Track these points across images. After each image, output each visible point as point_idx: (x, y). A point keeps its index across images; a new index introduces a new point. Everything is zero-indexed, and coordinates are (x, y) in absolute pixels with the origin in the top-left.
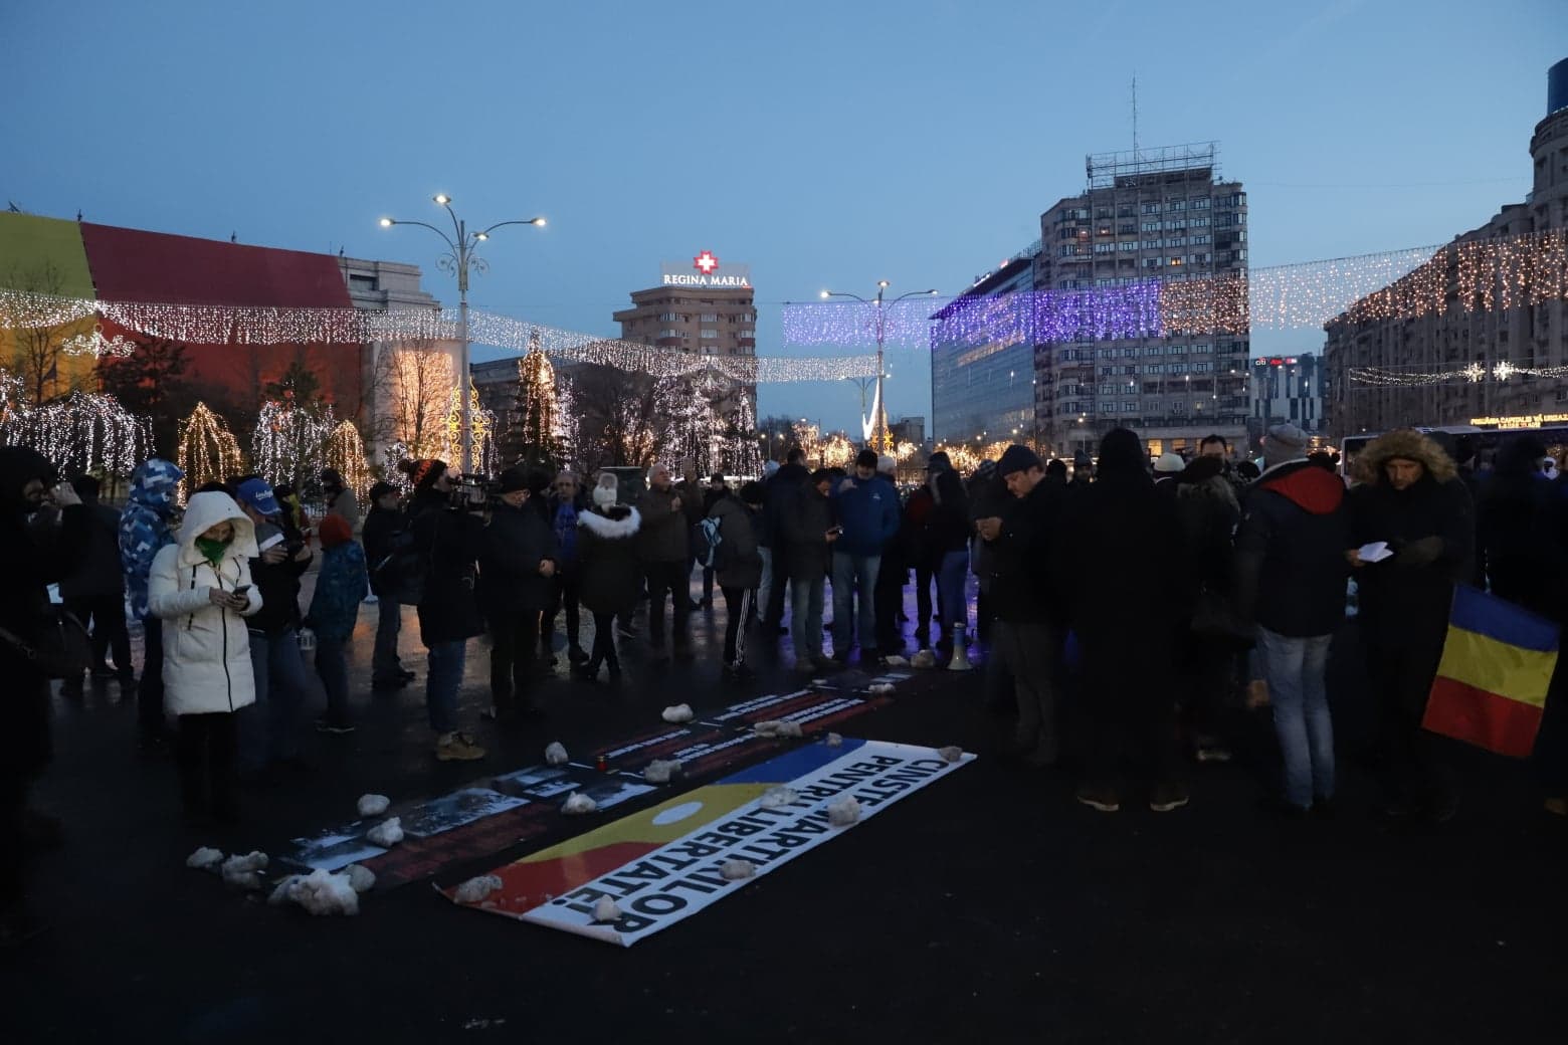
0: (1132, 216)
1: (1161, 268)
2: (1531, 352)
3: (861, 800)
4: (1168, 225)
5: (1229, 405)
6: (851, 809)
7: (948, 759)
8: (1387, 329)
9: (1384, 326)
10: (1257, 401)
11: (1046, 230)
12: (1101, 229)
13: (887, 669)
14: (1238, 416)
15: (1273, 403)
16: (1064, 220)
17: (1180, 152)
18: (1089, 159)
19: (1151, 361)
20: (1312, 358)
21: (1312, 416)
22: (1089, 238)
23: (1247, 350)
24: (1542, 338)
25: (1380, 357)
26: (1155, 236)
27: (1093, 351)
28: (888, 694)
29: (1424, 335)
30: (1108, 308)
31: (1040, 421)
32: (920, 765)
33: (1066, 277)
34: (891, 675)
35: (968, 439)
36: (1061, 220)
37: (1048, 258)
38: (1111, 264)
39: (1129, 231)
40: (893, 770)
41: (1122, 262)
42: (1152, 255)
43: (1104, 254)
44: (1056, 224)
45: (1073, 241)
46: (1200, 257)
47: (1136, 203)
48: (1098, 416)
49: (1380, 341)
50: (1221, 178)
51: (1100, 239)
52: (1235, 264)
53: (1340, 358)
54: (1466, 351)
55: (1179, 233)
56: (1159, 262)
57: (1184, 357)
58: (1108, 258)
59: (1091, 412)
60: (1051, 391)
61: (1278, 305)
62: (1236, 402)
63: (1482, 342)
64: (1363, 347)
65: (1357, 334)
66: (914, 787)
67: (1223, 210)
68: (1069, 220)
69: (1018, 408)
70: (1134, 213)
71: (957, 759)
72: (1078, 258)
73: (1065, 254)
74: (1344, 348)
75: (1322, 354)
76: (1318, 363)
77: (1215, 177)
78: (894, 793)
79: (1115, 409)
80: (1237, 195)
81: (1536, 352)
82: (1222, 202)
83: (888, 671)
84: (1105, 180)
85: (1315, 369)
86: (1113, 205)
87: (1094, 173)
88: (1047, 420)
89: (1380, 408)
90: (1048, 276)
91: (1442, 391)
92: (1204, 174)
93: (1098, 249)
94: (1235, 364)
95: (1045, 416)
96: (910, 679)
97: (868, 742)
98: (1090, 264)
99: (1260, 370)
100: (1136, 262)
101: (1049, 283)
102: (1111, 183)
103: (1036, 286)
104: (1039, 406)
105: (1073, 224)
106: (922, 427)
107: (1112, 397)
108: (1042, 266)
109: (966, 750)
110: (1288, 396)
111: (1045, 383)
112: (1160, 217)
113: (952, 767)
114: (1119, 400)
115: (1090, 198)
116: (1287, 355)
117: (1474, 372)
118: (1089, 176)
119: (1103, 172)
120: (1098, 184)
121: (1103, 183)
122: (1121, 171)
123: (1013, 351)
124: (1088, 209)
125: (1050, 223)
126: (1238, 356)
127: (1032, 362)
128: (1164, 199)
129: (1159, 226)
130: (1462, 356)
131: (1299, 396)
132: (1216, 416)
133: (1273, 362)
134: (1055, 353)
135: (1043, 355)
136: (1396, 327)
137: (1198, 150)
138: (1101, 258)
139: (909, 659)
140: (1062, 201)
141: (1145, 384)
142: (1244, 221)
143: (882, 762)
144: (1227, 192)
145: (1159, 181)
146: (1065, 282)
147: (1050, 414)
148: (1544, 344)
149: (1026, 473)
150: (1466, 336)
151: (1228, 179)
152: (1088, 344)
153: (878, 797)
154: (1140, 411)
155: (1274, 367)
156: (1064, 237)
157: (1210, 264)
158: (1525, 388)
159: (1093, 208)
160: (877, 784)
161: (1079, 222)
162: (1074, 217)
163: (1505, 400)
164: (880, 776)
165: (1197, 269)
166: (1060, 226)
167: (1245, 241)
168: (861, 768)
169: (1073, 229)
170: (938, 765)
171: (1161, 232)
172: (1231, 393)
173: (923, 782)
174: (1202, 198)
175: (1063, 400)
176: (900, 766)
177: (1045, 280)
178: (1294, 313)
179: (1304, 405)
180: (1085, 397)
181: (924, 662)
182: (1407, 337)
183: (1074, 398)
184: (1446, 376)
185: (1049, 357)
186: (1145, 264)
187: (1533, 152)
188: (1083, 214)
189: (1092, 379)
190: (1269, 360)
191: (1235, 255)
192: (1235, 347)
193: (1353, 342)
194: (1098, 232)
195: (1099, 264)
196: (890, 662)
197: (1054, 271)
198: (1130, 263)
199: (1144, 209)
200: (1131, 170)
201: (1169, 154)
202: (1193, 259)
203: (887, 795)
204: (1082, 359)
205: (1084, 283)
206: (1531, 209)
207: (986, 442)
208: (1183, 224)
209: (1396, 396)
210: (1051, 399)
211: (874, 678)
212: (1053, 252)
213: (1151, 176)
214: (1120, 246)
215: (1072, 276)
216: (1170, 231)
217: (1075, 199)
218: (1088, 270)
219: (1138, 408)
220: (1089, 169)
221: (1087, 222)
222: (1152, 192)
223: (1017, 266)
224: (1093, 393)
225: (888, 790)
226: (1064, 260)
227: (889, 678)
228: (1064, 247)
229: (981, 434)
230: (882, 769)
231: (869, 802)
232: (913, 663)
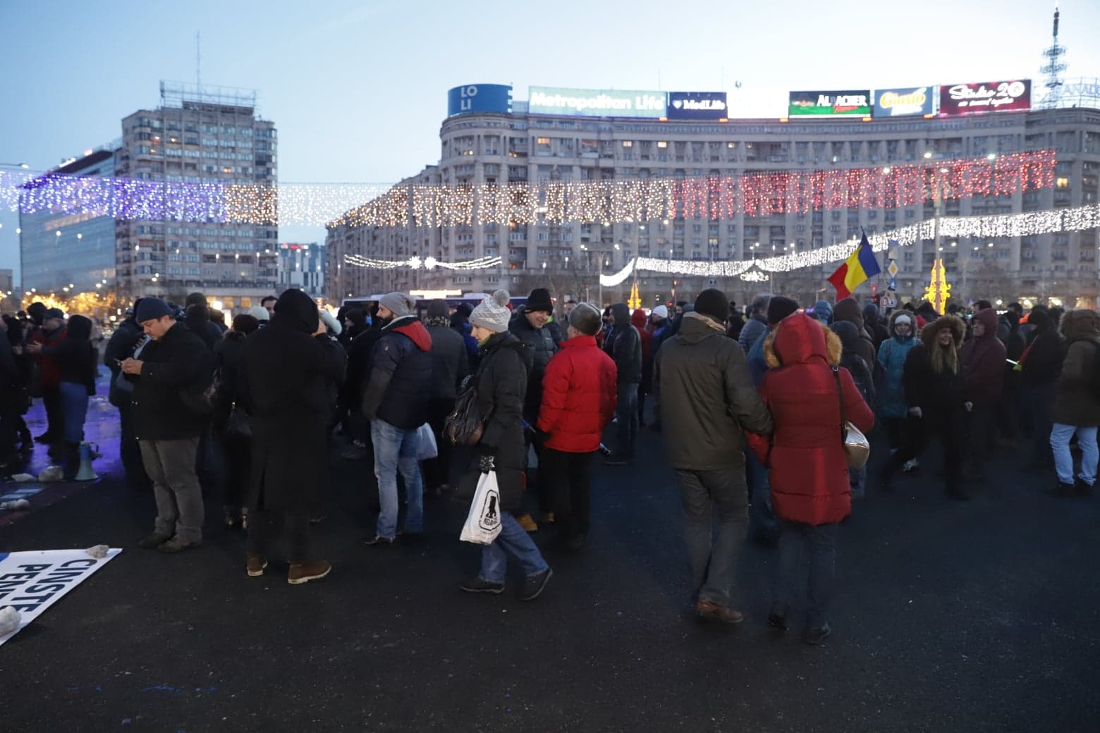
0: (195, 132)
1: (216, 173)
2: (440, 253)
3: (18, 608)
4: (222, 143)
5: (264, 274)
6: (11, 620)
7: (96, 557)
8: (363, 232)
9: (361, 230)
10: (282, 273)
11: (126, 131)
12: (172, 137)
13: (16, 486)
14: (270, 282)
15: (293, 273)
16: (141, 126)
17: (232, 93)
18: (162, 84)
19: (209, 239)
20: (317, 247)
21: (317, 283)
22: (161, 143)
23: (276, 237)
24: (446, 246)
25: (359, 249)
26: (213, 149)
27: (163, 227)
28: (22, 508)
29: (384, 237)
30: (185, 197)
31: (120, 279)
32: (70, 566)
33: (142, 170)
34: (20, 491)
35: (56, 289)
36: (137, 125)
37: (127, 153)
38: (179, 165)
39: (192, 143)
40: (44, 575)
41: (187, 165)
42: (211, 163)
43: (173, 156)
44: (134, 127)
45: (149, 143)
46: (245, 169)
47: (198, 123)
48: (168, 278)
49: (359, 239)
50: (260, 116)
51: (171, 145)
52: (269, 178)
53: (335, 248)
54: (407, 250)
55: (230, 150)
56: (215, 169)
57: (233, 239)
58: (176, 160)
59: (163, 273)
60: (129, 256)
61: (307, 209)
62: (268, 273)
63: (415, 245)
64: (349, 242)
65: (346, 232)
66: (69, 587)
67: (261, 138)
68: (145, 126)
69: (101, 267)
70: (197, 130)
71: (105, 555)
72: (152, 156)
73: (141, 152)
74: (338, 241)
75: (324, 244)
76: (322, 250)
77: (256, 115)
78: (49, 595)
79: (181, 272)
80: (271, 130)
81: (443, 253)
82: (261, 133)
83: (17, 489)
84: (175, 102)
85: (320, 253)
86: (180, 121)
87: (166, 94)
88: (126, 278)
89: (359, 282)
90: (127, 166)
91: (394, 272)
92: (248, 112)
93: (168, 152)
94: (268, 246)
95: (124, 275)
96: (41, 492)
97: (12, 555)
98: (162, 163)
99: (284, 252)
100: (198, 166)
101: (127, 172)
102: (180, 105)
103: (118, 173)
104: (120, 267)
105: (148, 130)
106: (10, 278)
107: (179, 264)
108: (123, 158)
109: (111, 547)
110: (302, 270)
111: (124, 249)
112: (216, 136)
113: (101, 562)
114: (183, 265)
115: (163, 113)
116: (303, 242)
117: (415, 263)
118: (162, 96)
119: (173, 95)
120: (170, 103)
121: (173, 104)
122: (188, 98)
123: (96, 222)
124: (161, 121)
125: (130, 127)
126: (270, 241)
127: (113, 232)
128: (219, 124)
129: (215, 142)
130: (405, 252)
131: (310, 270)
132: (255, 282)
133: (293, 247)
134: (133, 227)
135: (121, 228)
136: (368, 231)
137: (244, 93)
138: (171, 160)
139: (37, 477)
140: (140, 111)
141: (204, 256)
142: (276, 148)
143: (31, 570)
144: (264, 126)
145: (216, 110)
146: (142, 174)
147: (128, 274)
148: (447, 249)
149: (159, 321)
150: (407, 240)
151: (265, 118)
152: (159, 223)
153: (34, 602)
154: (200, 275)
155: (294, 251)
156: (141, 139)
157: (252, 175)
158: (437, 275)
159: (165, 121)
160: (30, 590)
161: (154, 129)
162: (149, 125)
163: (428, 280)
164: (31, 582)
165: (242, 177)
166: (138, 130)
167: (276, 163)
168: (10, 579)
169: (149, 135)
170: (88, 563)
171: (217, 147)
172: (265, 266)
173: (77, 580)
174: (247, 128)
175: (140, 263)
176: (50, 570)
177: (124, 170)
178: (318, 215)
179: (312, 277)
180: (158, 262)
181: (52, 476)
182: (375, 238)
183: (149, 262)
184: (400, 264)
185: (128, 230)
186: (205, 168)
187: (441, 136)
188: (156, 124)
189: (163, 249)
190: (290, 245)
191: (269, 171)
192: (268, 235)
193: (343, 238)
194: (168, 139)
195: (169, 164)
196: (17, 480)
197: (132, 163)
198: (194, 166)
199: (204, 128)
200: (195, 98)
201: (223, 92)
202: (240, 170)
203: (43, 599)
204: (155, 234)
205: (157, 176)
206: (441, 168)
207: (73, 293)
208: (233, 144)
209: (368, 274)
210: (129, 261)
211: (3, 495)
212: (131, 149)
213: (210, 106)
214: (186, 153)
215: (148, 170)
216: (224, 148)
217: (150, 112)
218: (161, 167)
219: (198, 273)
220: (162, 91)
221: (160, 130)
222: (210, 117)
223: (100, 156)
224: (164, 259)
225: (43, 593)
226: (141, 157)
227: (20, 493)
228: (141, 146)
229: (69, 287)
230: (32, 576)
231: (26, 608)
232: (41, 478)
